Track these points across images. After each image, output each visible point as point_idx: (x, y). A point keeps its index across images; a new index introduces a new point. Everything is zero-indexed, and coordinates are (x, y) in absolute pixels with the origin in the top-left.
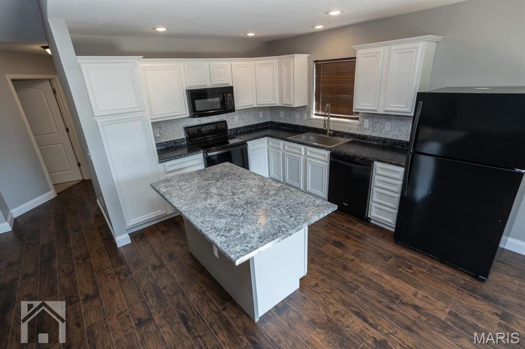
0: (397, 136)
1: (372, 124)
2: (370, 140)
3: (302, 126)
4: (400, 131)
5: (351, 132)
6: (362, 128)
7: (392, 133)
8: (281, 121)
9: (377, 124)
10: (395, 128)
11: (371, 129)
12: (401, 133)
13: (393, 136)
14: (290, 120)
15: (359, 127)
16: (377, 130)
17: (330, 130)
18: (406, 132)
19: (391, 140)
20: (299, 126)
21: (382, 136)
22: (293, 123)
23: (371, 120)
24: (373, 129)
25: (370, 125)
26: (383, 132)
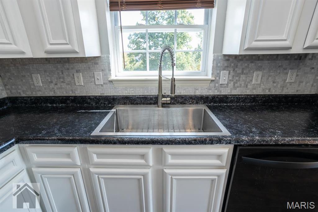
0: (270, 90)
1: (233, 77)
2: (232, 101)
3: (95, 97)
4: (274, 82)
5: (198, 93)
6: (217, 85)
7: (263, 87)
8: (39, 94)
9: (242, 76)
10: (268, 79)
11: (231, 85)
12: (275, 85)
13: (263, 90)
14: (61, 88)
15: (212, 85)
16: (241, 85)
17: (164, 96)
18: (282, 83)
19: (264, 96)
20: (89, 97)
21: (248, 92)
22: (71, 94)
23: (231, 71)
24: (234, 85)
25: (231, 78)
26: (249, 87)
